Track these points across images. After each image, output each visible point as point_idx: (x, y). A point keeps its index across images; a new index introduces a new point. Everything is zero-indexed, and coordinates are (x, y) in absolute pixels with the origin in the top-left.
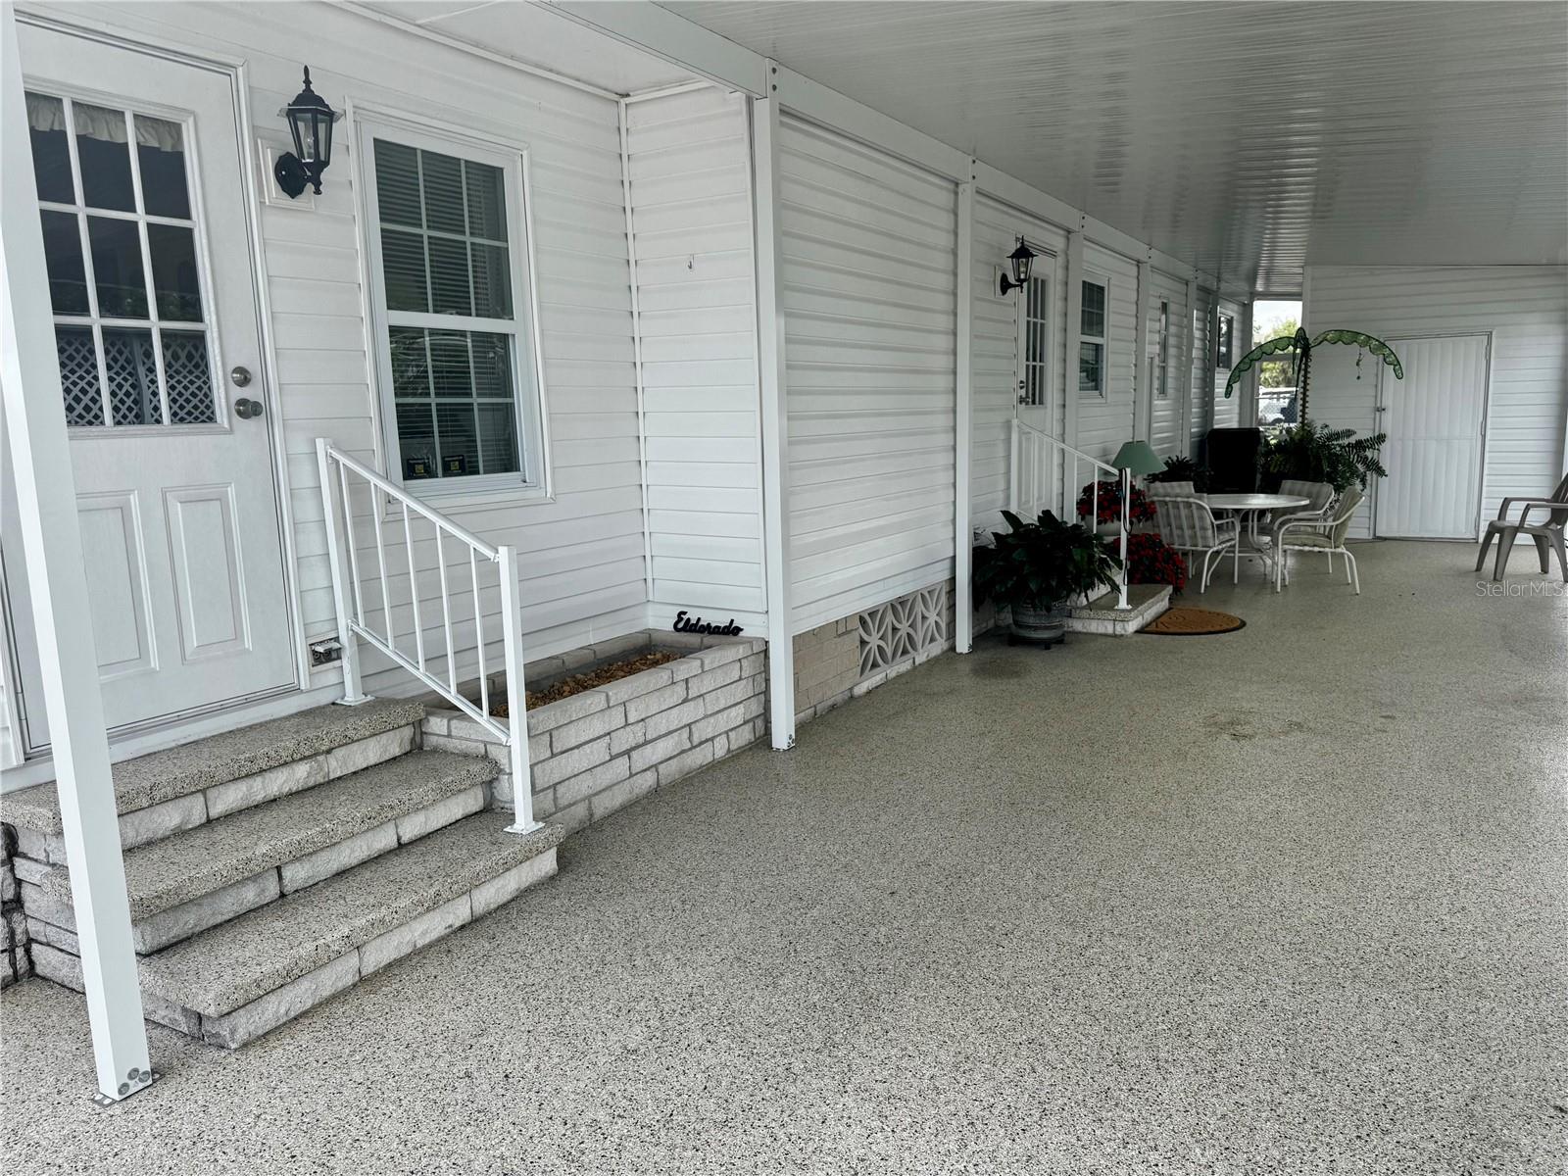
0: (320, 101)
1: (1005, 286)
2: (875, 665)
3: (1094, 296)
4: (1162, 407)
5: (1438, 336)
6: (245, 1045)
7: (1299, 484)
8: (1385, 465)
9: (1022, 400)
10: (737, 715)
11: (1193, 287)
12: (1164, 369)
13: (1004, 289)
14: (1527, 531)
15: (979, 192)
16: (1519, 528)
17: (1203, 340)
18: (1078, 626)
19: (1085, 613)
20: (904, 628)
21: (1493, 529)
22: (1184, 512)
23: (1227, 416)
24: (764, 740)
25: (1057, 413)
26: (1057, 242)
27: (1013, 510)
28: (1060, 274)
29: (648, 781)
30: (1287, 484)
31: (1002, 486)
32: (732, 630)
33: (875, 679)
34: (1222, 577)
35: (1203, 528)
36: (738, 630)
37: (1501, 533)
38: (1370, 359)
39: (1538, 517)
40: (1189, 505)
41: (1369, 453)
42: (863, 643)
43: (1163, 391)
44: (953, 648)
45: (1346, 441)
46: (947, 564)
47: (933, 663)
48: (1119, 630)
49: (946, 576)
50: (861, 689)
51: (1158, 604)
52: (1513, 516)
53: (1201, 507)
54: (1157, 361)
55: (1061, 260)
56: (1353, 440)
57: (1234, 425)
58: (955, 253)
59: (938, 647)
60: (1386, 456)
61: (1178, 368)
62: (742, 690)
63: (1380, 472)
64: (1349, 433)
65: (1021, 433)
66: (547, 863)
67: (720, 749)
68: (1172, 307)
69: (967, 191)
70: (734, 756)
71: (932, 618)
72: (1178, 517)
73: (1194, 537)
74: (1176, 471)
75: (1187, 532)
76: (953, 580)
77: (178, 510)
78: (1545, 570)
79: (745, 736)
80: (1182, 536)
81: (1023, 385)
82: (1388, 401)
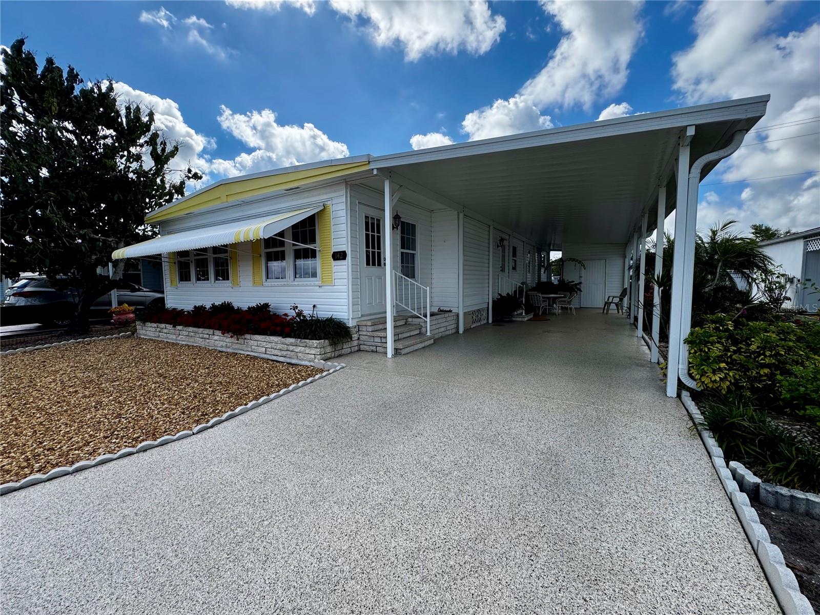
0: (399, 216)
1: (498, 246)
2: (474, 322)
3: (514, 249)
4: (529, 275)
5: (594, 260)
6: (404, 355)
7: (561, 292)
8: (582, 290)
9: (501, 270)
10: (453, 326)
11: (535, 248)
12: (529, 267)
13: (498, 247)
14: (614, 303)
15: (494, 228)
16: (612, 302)
17: (538, 260)
18: (514, 319)
19: (516, 316)
20: (479, 316)
21: (606, 303)
22: (536, 297)
23: (544, 278)
24: (457, 332)
25: (507, 274)
26: (507, 237)
27: (500, 293)
28: (508, 244)
29: (441, 334)
30: (559, 292)
31: (497, 288)
32: (450, 311)
33: (474, 325)
34: (544, 313)
35: (540, 301)
36: (452, 311)
37: (608, 304)
38: (578, 265)
39: (616, 300)
40: (536, 295)
41: (578, 286)
42: (473, 317)
43: (529, 272)
44: (488, 322)
45: (572, 284)
46: (487, 304)
47: (484, 324)
48: (523, 320)
49: (487, 306)
50: (472, 327)
51: (531, 316)
52: (610, 300)
53: (539, 296)
54: (528, 264)
55: (508, 241)
56: (574, 283)
57: (546, 281)
58: (489, 239)
59: (485, 322)
60: (583, 287)
61: (532, 266)
62: (454, 322)
63: (581, 291)
64: (573, 282)
65: (502, 278)
66: (432, 341)
67: (450, 332)
68: (531, 252)
69: (492, 227)
70: (453, 334)
71: (484, 315)
72: (534, 298)
73: (538, 303)
74: (533, 289)
75: (536, 302)
76: (488, 308)
77: (377, 280)
78: (618, 312)
79: (454, 331)
80: (535, 303)
81: (501, 267)
82: (582, 275)
